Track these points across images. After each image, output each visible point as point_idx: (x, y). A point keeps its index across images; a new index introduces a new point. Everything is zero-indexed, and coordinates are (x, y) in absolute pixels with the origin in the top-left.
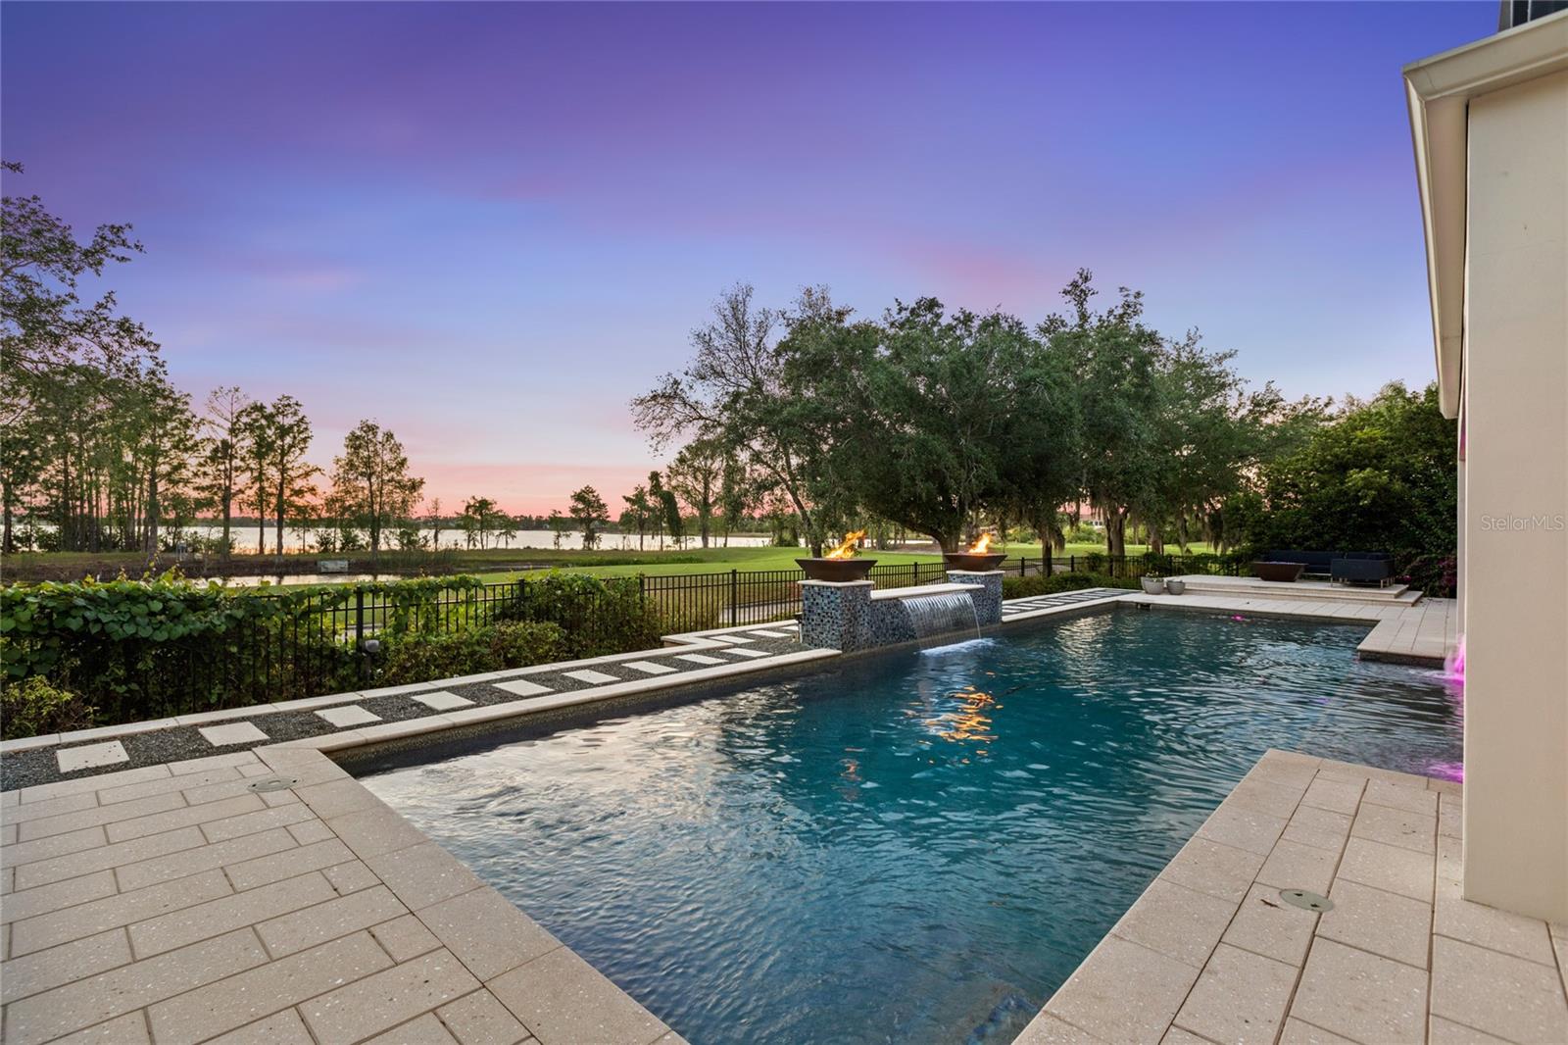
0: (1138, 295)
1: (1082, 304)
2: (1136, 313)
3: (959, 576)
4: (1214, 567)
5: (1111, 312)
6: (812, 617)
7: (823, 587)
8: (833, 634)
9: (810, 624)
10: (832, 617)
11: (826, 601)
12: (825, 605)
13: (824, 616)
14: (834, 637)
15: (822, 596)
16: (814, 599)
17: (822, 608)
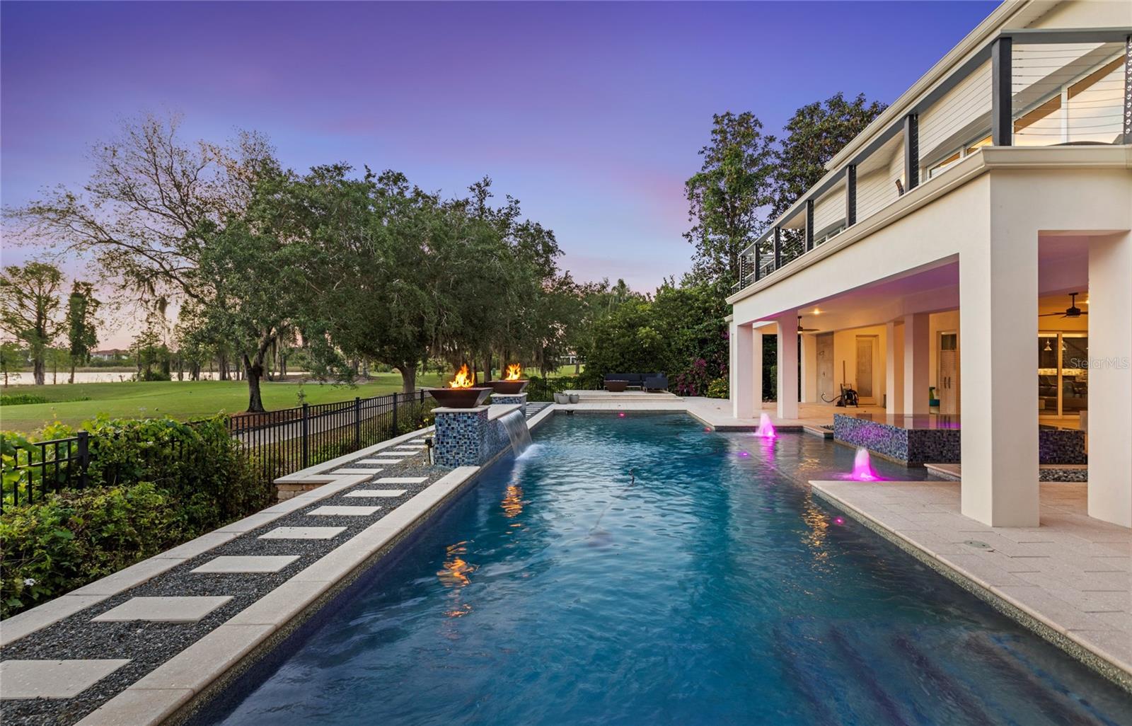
0: (517, 202)
1: (482, 201)
2: (517, 214)
3: (500, 399)
4: (569, 384)
5: (499, 211)
6: (446, 440)
7: (459, 413)
8: (471, 453)
9: (444, 446)
10: (469, 439)
11: (462, 425)
12: (461, 429)
13: (460, 439)
14: (472, 456)
15: (458, 421)
16: (449, 425)
17: (458, 432)
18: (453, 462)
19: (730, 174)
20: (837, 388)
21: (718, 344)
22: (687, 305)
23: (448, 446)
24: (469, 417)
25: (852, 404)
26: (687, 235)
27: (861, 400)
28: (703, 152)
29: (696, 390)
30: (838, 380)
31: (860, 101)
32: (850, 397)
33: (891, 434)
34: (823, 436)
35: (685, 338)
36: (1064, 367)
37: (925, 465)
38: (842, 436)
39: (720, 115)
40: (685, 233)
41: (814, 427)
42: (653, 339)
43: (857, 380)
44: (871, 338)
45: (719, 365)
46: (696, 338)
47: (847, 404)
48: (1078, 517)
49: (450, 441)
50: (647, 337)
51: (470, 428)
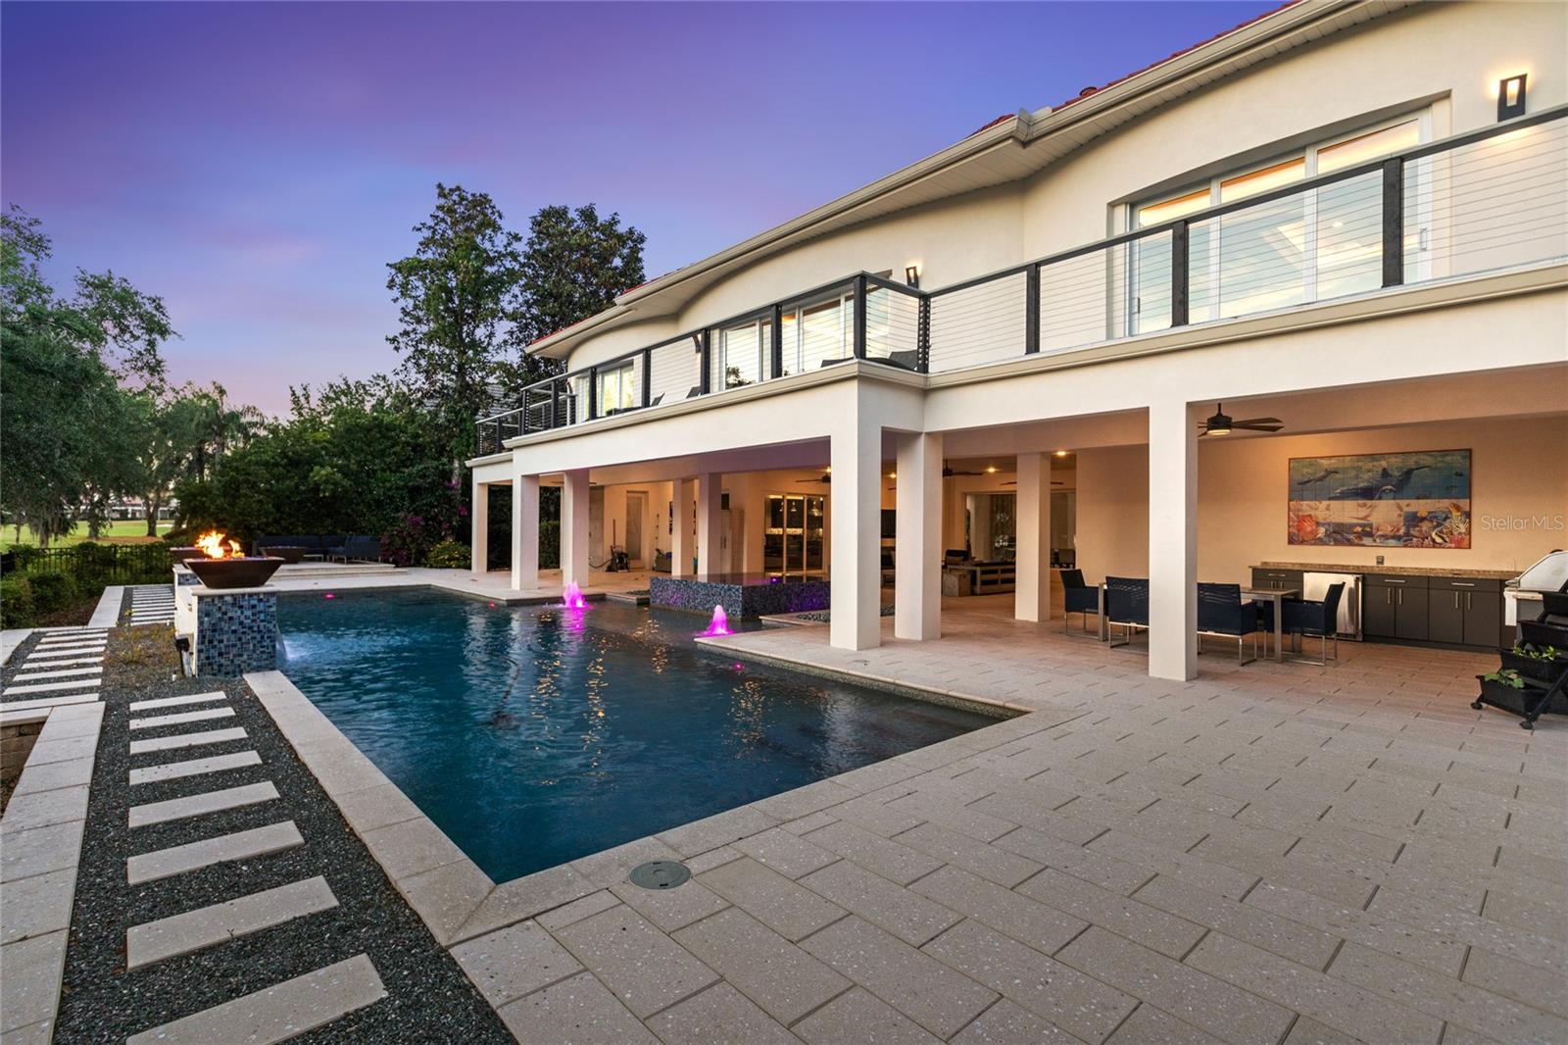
6: (217, 637)
7: (243, 595)
8: (262, 652)
9: (214, 647)
10: (260, 632)
11: (248, 613)
12: (247, 618)
13: (244, 633)
14: (264, 656)
15: (241, 607)
16: (225, 613)
17: (241, 623)
18: (230, 669)
19: (467, 272)
20: (607, 549)
21: (440, 496)
22: (389, 438)
23: (222, 645)
24: (260, 600)
25: (622, 568)
26: (394, 340)
27: (632, 564)
28: (420, 229)
29: (409, 559)
30: (608, 542)
31: (614, 222)
32: (621, 561)
33: (723, 593)
34: (635, 601)
35: (388, 485)
36: (788, 527)
37: (760, 617)
38: (662, 600)
39: (448, 186)
40: (391, 337)
41: (621, 594)
42: (336, 484)
43: (627, 541)
44: (639, 495)
45: (440, 523)
46: (405, 486)
47: (618, 569)
48: (891, 639)
49: (225, 637)
50: (327, 482)
51: (262, 616)
